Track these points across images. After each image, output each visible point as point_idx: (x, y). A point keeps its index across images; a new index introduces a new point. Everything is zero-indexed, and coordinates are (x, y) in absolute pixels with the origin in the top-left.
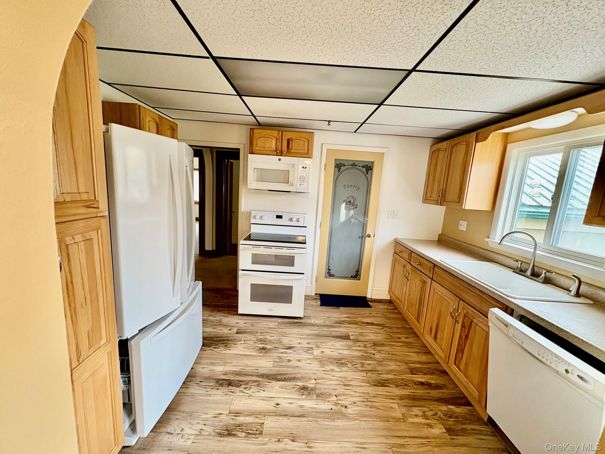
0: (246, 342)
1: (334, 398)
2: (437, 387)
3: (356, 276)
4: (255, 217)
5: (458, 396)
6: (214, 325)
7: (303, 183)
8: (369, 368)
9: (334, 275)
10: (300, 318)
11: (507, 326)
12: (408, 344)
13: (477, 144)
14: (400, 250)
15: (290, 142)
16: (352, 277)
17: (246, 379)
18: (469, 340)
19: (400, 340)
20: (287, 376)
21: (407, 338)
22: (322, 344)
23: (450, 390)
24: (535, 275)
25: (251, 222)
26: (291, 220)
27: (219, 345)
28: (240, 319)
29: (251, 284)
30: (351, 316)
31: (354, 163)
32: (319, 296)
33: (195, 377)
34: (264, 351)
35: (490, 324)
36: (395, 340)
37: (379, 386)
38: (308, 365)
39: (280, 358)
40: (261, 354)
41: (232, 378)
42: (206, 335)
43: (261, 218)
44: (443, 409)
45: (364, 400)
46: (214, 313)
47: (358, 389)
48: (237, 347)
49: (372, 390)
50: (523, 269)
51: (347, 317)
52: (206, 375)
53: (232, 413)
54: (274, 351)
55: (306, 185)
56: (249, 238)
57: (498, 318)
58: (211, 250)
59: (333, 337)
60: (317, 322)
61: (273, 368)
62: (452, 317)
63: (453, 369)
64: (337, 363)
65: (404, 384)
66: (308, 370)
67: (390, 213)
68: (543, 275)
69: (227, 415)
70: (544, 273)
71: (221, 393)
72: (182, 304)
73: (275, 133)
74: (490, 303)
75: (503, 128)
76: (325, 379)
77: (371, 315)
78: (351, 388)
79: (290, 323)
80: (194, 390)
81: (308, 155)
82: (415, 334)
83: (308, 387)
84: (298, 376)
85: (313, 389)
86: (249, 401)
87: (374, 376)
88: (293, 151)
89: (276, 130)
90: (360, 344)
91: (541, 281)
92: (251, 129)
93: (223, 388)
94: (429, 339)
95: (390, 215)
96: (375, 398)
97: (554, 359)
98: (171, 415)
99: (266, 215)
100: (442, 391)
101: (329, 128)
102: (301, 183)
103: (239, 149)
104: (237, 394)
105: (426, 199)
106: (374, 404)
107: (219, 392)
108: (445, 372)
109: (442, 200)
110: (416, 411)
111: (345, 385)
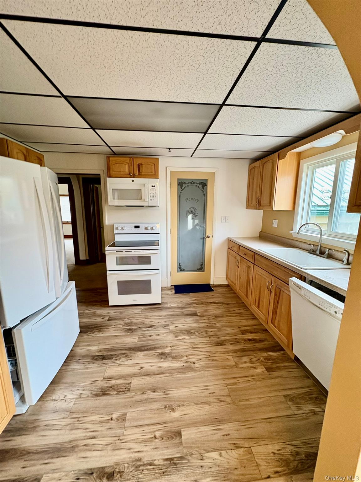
0: (116, 326)
1: (185, 358)
2: (261, 341)
3: (201, 268)
4: (117, 229)
5: (274, 345)
6: (89, 316)
7: (153, 199)
8: (211, 334)
9: (184, 270)
10: (159, 304)
11: (300, 288)
12: (240, 314)
13: (279, 161)
14: (232, 245)
15: (140, 166)
16: (198, 269)
17: (116, 353)
18: (280, 303)
19: (234, 312)
20: (149, 347)
21: (240, 310)
22: (176, 321)
23: (270, 341)
24: (322, 253)
25: (115, 233)
26: (146, 229)
27: (94, 330)
28: (111, 310)
29: (118, 281)
30: (198, 299)
31: (193, 181)
32: (173, 286)
33: (75, 356)
34: (130, 331)
35: (290, 289)
36: (231, 312)
37: (219, 346)
38: (165, 337)
39: (144, 335)
40: (128, 334)
41: (105, 353)
42: (82, 324)
43: (122, 229)
44: (264, 355)
45: (207, 356)
46: (89, 308)
47: (203, 350)
48: (109, 331)
49: (214, 349)
50: (315, 250)
51: (196, 300)
52: (83, 354)
53: (105, 379)
54: (138, 330)
55: (155, 200)
56: (114, 245)
57: (295, 284)
58: (85, 259)
59: (184, 315)
60: (172, 305)
61: (138, 343)
62: (268, 289)
63: (271, 327)
64: (187, 333)
65: (237, 342)
66: (165, 341)
67: (223, 218)
68: (327, 252)
69: (102, 381)
70: (327, 251)
71: (97, 366)
72: (57, 298)
73: (127, 160)
74: (291, 274)
75: (295, 148)
76: (178, 345)
77: (213, 296)
78: (198, 349)
79: (151, 309)
80: (75, 366)
81: (155, 175)
82: (245, 307)
83: (166, 353)
84: (157, 346)
85: (169, 354)
86: (120, 369)
87: (215, 339)
88: (143, 174)
89: (127, 157)
90: (205, 318)
91: (326, 257)
92: (107, 157)
93: (98, 362)
94: (254, 308)
95: (222, 220)
96: (216, 354)
97: (329, 305)
98: (55, 387)
99: (126, 226)
100: (265, 343)
101: (169, 154)
102: (151, 199)
103: (99, 175)
104: (110, 365)
105: (249, 206)
106: (215, 358)
107: (95, 365)
108: (266, 330)
109: (258, 206)
110: (245, 359)
111: (194, 348)
